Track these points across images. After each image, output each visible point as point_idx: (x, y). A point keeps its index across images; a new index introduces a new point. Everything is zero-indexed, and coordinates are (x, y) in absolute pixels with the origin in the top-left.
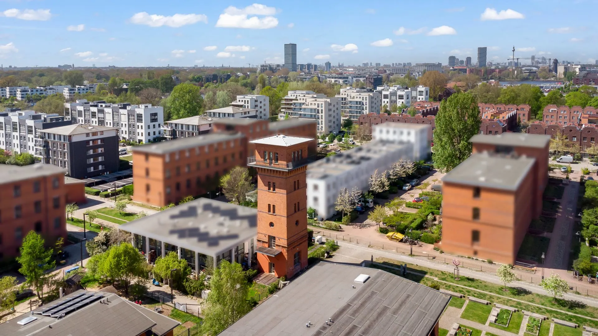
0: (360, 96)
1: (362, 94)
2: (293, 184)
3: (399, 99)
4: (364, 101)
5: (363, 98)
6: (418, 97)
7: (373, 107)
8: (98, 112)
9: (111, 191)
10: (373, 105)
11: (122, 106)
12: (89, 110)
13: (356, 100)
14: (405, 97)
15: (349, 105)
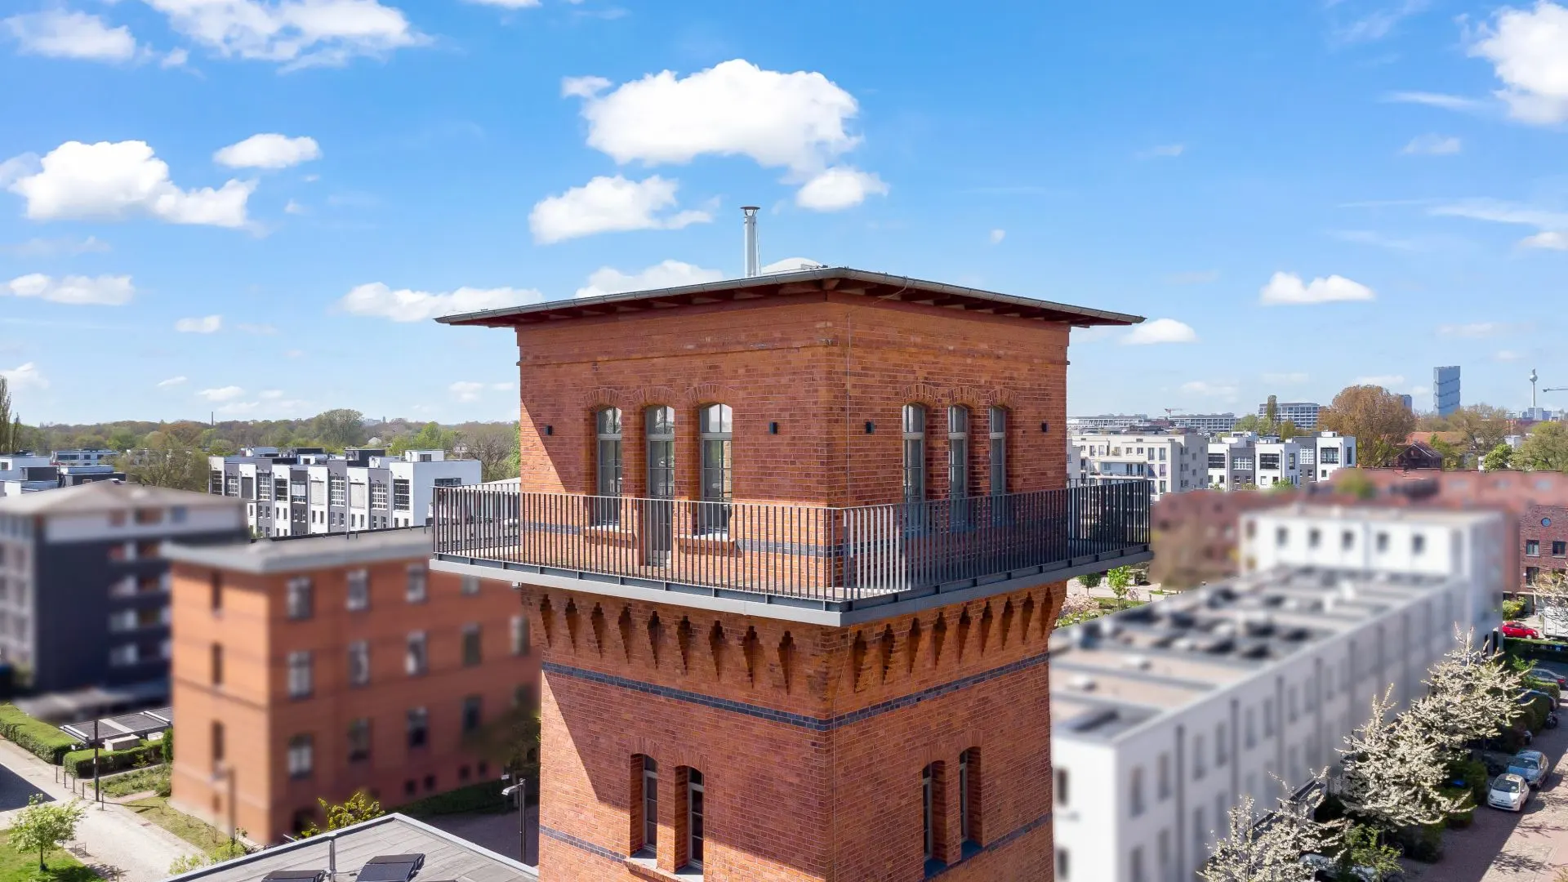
0: (1140, 445)
1: (1146, 438)
2: (913, 781)
3: (1262, 467)
4: (1156, 464)
5: (1151, 450)
6: (1320, 467)
7: (1187, 482)
8: (291, 479)
9: (115, 745)
10: (1187, 475)
11: (357, 458)
12: (269, 475)
13: (1125, 458)
14: (1283, 463)
15: (1102, 476)
